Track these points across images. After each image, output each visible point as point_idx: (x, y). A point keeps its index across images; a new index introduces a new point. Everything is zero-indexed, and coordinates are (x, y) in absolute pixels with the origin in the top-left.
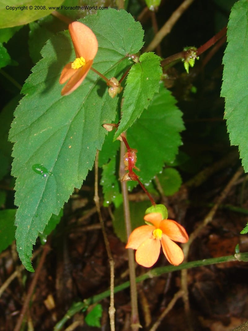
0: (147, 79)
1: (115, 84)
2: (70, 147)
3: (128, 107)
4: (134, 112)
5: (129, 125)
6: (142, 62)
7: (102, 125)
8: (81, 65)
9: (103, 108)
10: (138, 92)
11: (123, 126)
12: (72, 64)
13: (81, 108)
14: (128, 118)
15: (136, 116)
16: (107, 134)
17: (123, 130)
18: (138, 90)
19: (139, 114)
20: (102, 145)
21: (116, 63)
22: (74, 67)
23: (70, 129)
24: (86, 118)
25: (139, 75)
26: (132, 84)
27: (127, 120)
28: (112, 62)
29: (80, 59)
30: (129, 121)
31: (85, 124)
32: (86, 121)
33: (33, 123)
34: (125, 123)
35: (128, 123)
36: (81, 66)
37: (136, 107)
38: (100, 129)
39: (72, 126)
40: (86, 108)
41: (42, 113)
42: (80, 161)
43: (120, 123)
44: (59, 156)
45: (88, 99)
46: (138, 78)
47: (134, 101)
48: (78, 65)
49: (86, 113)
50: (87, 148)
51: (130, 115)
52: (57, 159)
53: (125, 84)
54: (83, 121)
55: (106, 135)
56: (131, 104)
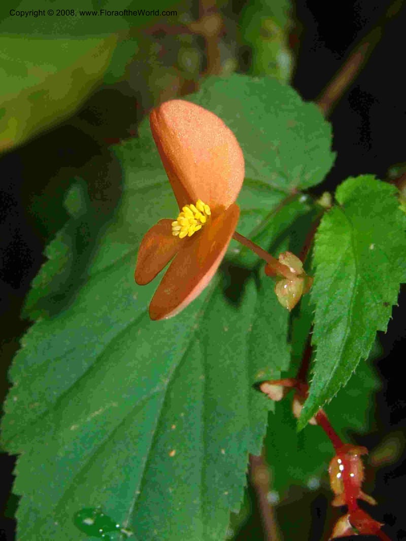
0: (372, 247)
1: (292, 270)
2: (173, 454)
3: (329, 331)
4: (349, 342)
5: (340, 380)
6: (347, 204)
7: (257, 386)
8: (200, 222)
9: (252, 339)
10: (352, 285)
11: (321, 385)
12: (175, 223)
13: (192, 343)
14: (335, 362)
15: (359, 354)
16: (272, 408)
17: (323, 397)
18: (350, 279)
19: (366, 348)
20: (261, 439)
21: (270, 215)
22: (180, 231)
23: (166, 404)
24: (207, 368)
25: (347, 237)
26: (333, 265)
27: (332, 369)
28: (257, 212)
29: (195, 205)
30: (337, 368)
31: (207, 387)
32: (207, 378)
33: (64, 396)
34: (328, 377)
35: (337, 375)
36: (199, 227)
37: (351, 328)
38: (250, 397)
39: (172, 395)
40: (205, 343)
41: (85, 365)
42: (205, 490)
43: (314, 377)
44: (144, 482)
45: (206, 317)
46: (346, 247)
47: (345, 312)
48: (191, 224)
49: (206, 355)
50: (219, 454)
51: (339, 352)
52: (141, 490)
53: (312, 268)
54: (202, 377)
55: (270, 413)
56: (335, 323)
